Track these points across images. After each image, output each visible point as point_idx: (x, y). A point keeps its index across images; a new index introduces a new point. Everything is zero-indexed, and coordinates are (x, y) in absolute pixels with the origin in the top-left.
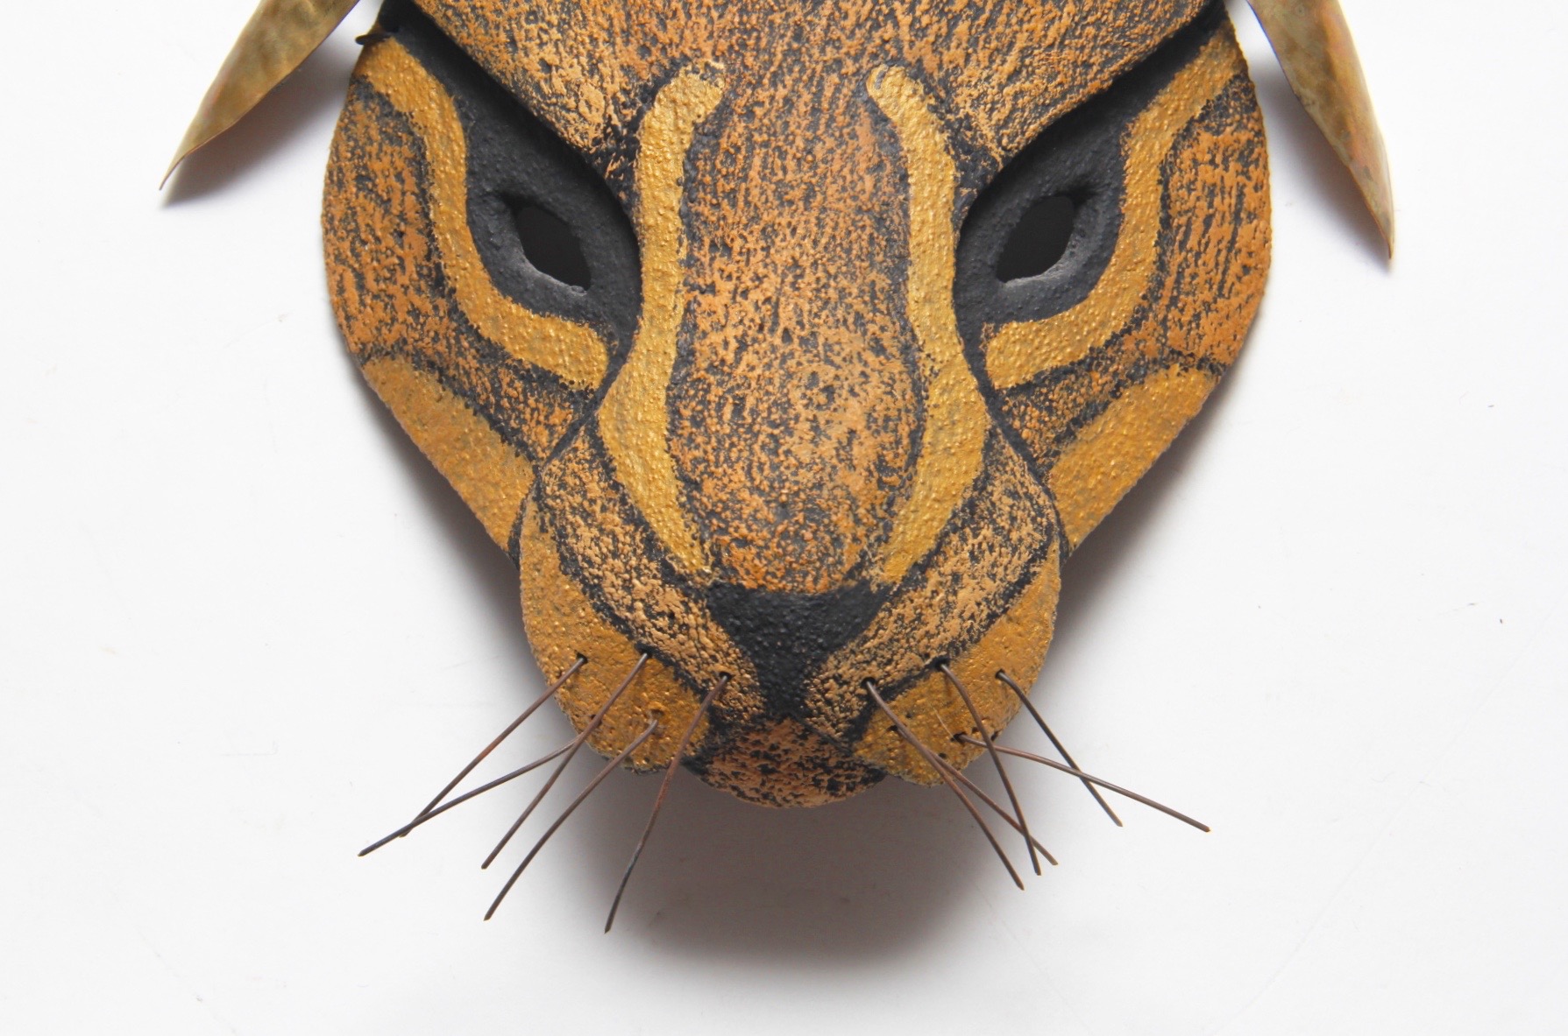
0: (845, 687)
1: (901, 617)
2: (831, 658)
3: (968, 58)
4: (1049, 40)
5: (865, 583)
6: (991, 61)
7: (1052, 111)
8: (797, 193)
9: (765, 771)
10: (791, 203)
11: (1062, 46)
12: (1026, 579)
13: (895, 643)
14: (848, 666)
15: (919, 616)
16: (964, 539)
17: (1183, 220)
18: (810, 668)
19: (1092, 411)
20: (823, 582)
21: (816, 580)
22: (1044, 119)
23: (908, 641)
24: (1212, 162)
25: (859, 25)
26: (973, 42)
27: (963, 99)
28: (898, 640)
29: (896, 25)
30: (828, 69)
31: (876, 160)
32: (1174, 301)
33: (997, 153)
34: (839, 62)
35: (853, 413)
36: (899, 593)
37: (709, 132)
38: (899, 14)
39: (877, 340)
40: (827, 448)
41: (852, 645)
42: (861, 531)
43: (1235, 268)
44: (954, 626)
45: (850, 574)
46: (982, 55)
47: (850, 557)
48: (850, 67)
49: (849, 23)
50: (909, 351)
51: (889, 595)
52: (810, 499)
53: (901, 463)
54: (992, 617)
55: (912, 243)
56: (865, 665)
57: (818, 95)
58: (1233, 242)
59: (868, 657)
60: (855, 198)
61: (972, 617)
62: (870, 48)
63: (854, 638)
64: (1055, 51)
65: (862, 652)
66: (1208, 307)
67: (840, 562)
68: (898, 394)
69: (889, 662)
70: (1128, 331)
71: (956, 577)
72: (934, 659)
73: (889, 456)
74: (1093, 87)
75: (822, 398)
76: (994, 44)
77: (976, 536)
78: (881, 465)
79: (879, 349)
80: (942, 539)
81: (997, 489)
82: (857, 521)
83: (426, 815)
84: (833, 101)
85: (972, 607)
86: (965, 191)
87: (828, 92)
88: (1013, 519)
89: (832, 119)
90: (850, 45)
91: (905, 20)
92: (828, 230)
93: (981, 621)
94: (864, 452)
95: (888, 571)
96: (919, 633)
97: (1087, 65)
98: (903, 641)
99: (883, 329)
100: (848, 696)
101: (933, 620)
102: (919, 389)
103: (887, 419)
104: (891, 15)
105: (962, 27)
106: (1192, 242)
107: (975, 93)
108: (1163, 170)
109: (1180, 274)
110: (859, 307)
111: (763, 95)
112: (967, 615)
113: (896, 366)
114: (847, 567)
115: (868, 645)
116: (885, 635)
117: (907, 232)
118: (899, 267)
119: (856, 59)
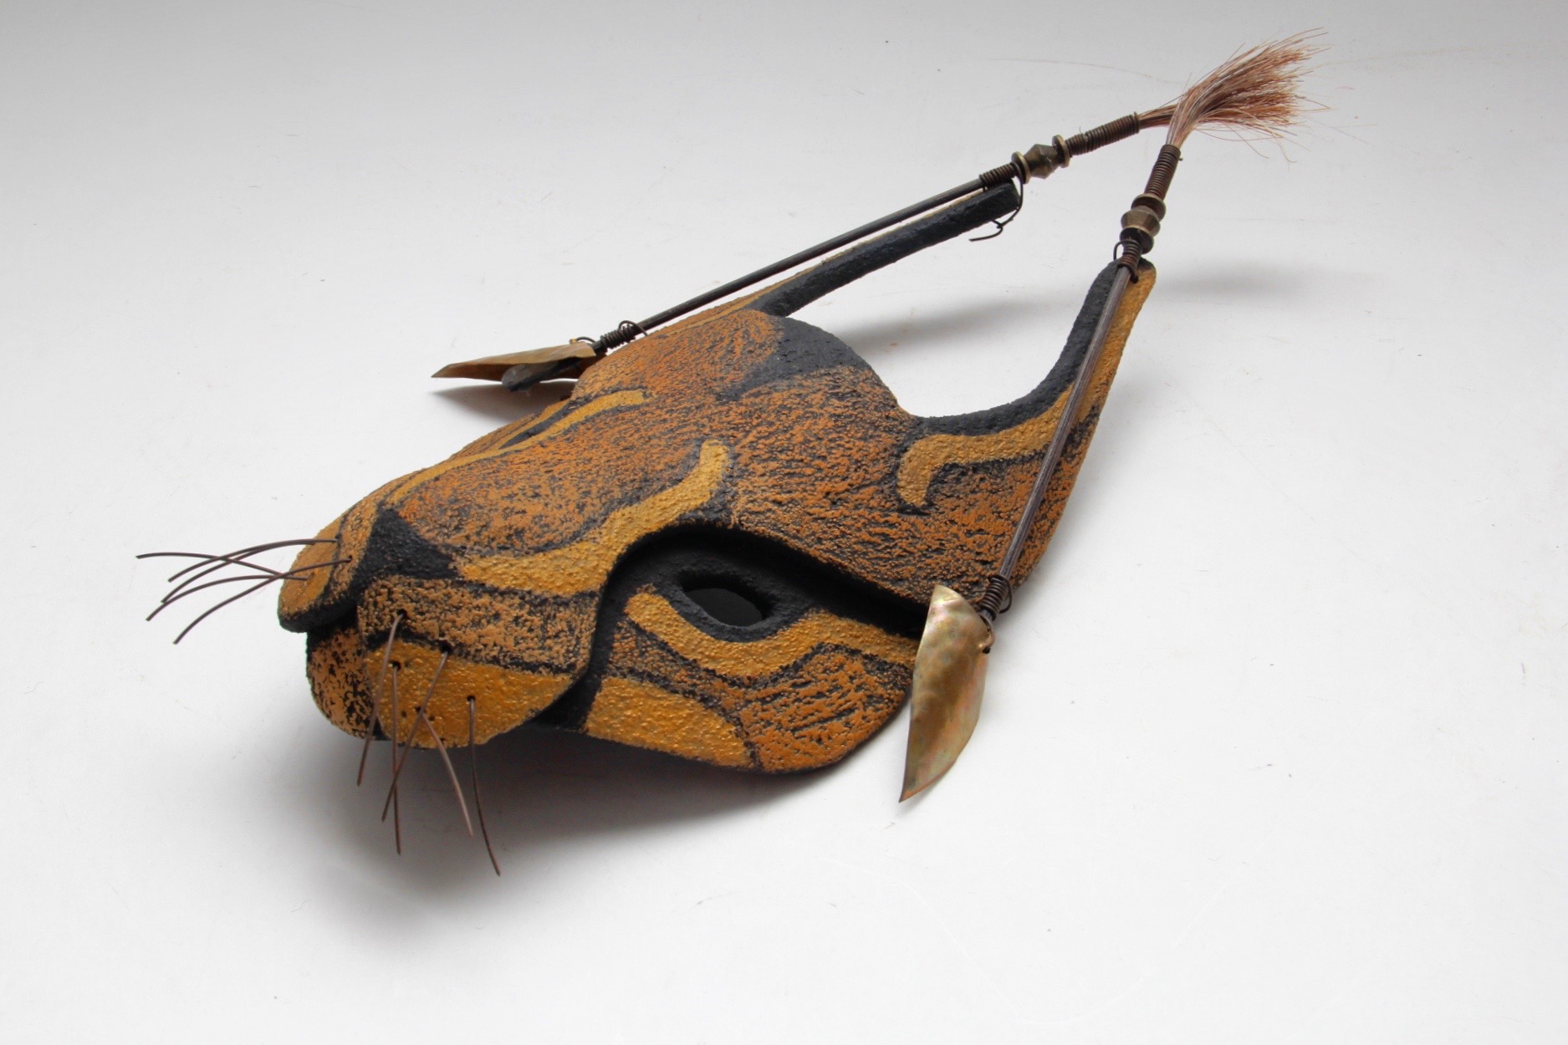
0: (389, 603)
1: (448, 596)
2: (397, 576)
3: (763, 475)
4: (811, 511)
5: (450, 559)
6: (773, 486)
7: (781, 535)
8: (623, 444)
10: (618, 445)
11: (815, 520)
12: (533, 667)
13: (434, 606)
14: (400, 591)
15: (458, 608)
16: (521, 606)
17: (808, 677)
18: (383, 570)
19: (665, 684)
20: (431, 535)
21: (428, 531)
22: (773, 533)
23: (441, 613)
24: (852, 678)
25: (729, 423)
26: (773, 473)
27: (743, 484)
28: (437, 607)
29: (745, 437)
30: (696, 424)
31: (674, 464)
32: (763, 701)
33: (734, 519)
34: (703, 426)
35: (535, 508)
36: (462, 584)
38: (751, 435)
39: (584, 505)
40: (507, 503)
41: (413, 580)
42: (474, 538)
43: (815, 730)
44: (470, 636)
45: (447, 546)
46: (771, 481)
47: (456, 540)
48: (707, 431)
49: (724, 419)
50: (591, 523)
51: (451, 574)
52: (469, 507)
53: (531, 544)
54: (495, 660)
55: (651, 499)
56: (409, 600)
57: (680, 427)
58: (826, 720)
59: (414, 596)
60: (646, 465)
61: (485, 645)
62: (724, 432)
63: (418, 578)
64: (808, 517)
65: (414, 590)
66: (780, 727)
67: (449, 536)
68: (565, 525)
69: (422, 614)
70: (724, 679)
71: (497, 616)
72: (445, 641)
73: (528, 534)
74: (812, 551)
75: (530, 493)
76: (783, 482)
77: (530, 613)
78: (519, 533)
79: (581, 507)
81: (565, 613)
82: (478, 534)
84: (683, 434)
85: (489, 640)
86: (700, 513)
87: (685, 430)
88: (557, 636)
89: (675, 438)
90: (715, 425)
91: (750, 438)
92: (620, 463)
93: (488, 654)
94: (517, 521)
95: (465, 568)
96: (450, 616)
97: (820, 540)
98: (438, 610)
99: (593, 505)
100: (387, 610)
101: (463, 618)
102: (576, 537)
103: (547, 525)
104: (748, 433)
105: (773, 465)
106: (802, 690)
107: (751, 488)
108: (820, 646)
109: (776, 696)
110: (594, 490)
111: (658, 412)
112: (483, 640)
113: (580, 519)
114: (449, 541)
115: (420, 589)
116: (433, 595)
117: (655, 493)
118: (633, 499)
119: (713, 431)
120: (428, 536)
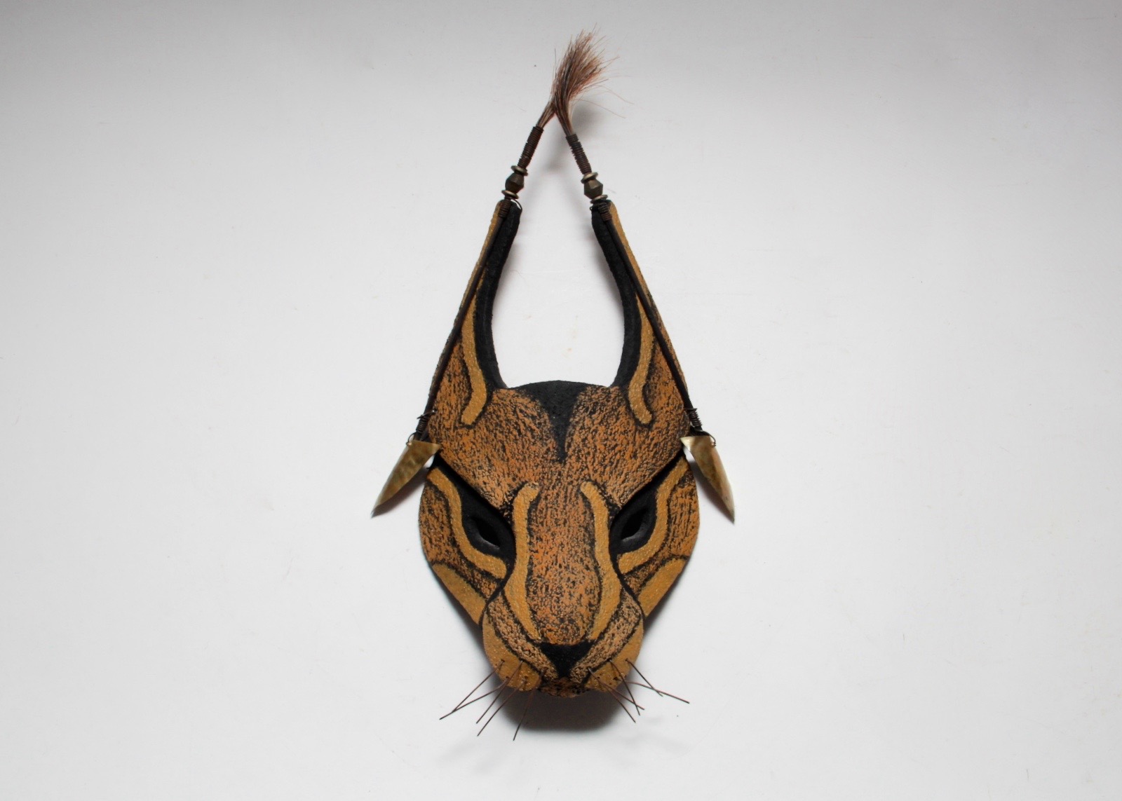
0: (582, 670)
1: (597, 649)
2: (578, 663)
3: (610, 478)
4: (633, 470)
5: (587, 640)
6: (617, 478)
7: (635, 491)
8: (562, 522)
9: (558, 690)
10: (560, 525)
11: (637, 471)
12: (633, 631)
13: (596, 656)
14: (583, 665)
15: (603, 648)
16: (615, 623)
17: (674, 515)
19: (650, 576)
20: (575, 641)
21: (572, 641)
22: (633, 493)
23: (600, 655)
24: (682, 497)
25: (578, 470)
26: (611, 473)
27: (609, 490)
29: (588, 469)
30: (569, 484)
31: (584, 511)
32: (673, 540)
33: (620, 505)
34: (572, 482)
35: (580, 589)
36: (597, 642)
37: (534, 504)
38: (589, 467)
39: (587, 566)
40: (574, 600)
41: (583, 659)
42: (585, 625)
43: (690, 527)
44: (613, 649)
45: (582, 638)
46: (614, 476)
47: (582, 633)
48: (575, 483)
49: (574, 470)
50: (596, 568)
51: (594, 643)
52: (570, 617)
53: (596, 603)
54: (624, 644)
55: (596, 535)
56: (587, 664)
57: (566, 492)
58: (689, 520)
59: (588, 661)
60: (578, 523)
61: (618, 646)
62: (581, 477)
63: (584, 656)
64: (635, 473)
65: (586, 660)
66: (682, 540)
67: (579, 635)
68: (594, 582)
69: (595, 662)
70: (660, 551)
71: (613, 635)
72: (608, 659)
73: (592, 601)
74: (646, 482)
75: (572, 585)
76: (617, 473)
77: (618, 621)
78: (590, 605)
79: (587, 568)
80: (609, 624)
81: (624, 607)
82: (584, 622)
83: (455, 710)
84: (571, 493)
85: (618, 643)
86: (611, 517)
87: (569, 491)
88: (629, 615)
89: (571, 499)
90: (575, 477)
91: (591, 468)
92: (571, 533)
93: (621, 646)
94: (585, 600)
95: (592, 636)
96: (603, 652)
97: (645, 476)
98: (598, 656)
99: (589, 562)
100: (583, 673)
101: (607, 648)
102: (600, 579)
103: (591, 590)
104: (587, 467)
105: (608, 468)
106: (677, 522)
107: (612, 488)
108: (668, 501)
109: (674, 532)
110: (581, 556)
111: (550, 492)
113: (593, 573)
114: (581, 636)
115: (588, 658)
116: (593, 654)
117: (594, 532)
118: (592, 543)
119: (577, 480)
120: (574, 642)
